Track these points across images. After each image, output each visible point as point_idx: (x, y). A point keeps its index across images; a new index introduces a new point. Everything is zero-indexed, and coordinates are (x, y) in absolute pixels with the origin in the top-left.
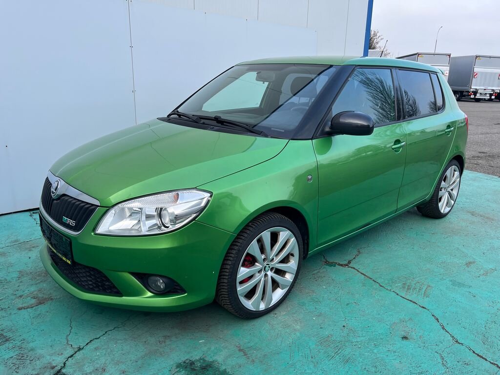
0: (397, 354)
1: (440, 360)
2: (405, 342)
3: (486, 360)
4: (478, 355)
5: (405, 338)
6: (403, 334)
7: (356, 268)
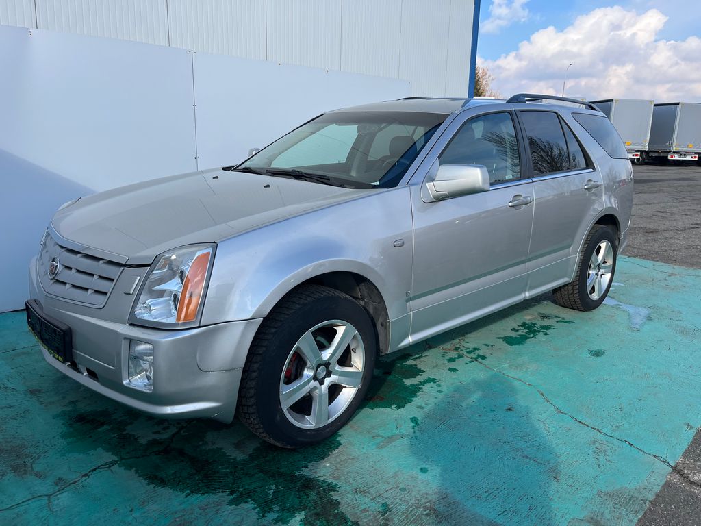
0: (500, 422)
1: (542, 426)
2: (509, 413)
3: (587, 426)
4: (580, 422)
5: (510, 409)
6: (507, 406)
7: (461, 352)
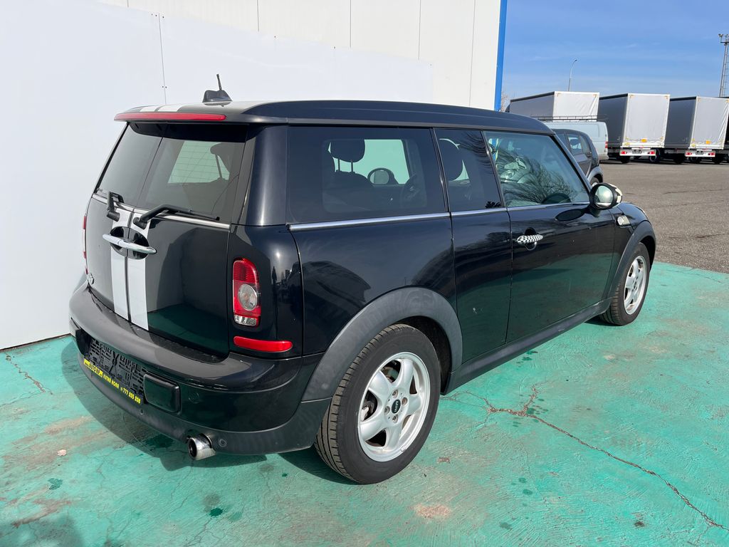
2: (640, 529)
5: (639, 524)
6: (635, 517)
7: (537, 416)
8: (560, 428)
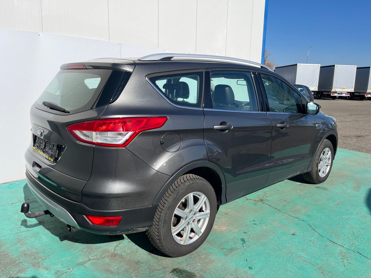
0: (289, 241)
1: (312, 244)
2: (293, 236)
3: (336, 244)
6: (292, 233)
7: (264, 202)
8: (272, 206)
